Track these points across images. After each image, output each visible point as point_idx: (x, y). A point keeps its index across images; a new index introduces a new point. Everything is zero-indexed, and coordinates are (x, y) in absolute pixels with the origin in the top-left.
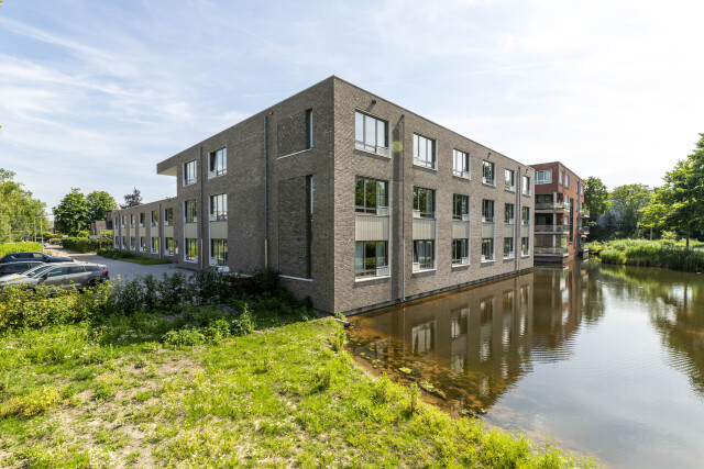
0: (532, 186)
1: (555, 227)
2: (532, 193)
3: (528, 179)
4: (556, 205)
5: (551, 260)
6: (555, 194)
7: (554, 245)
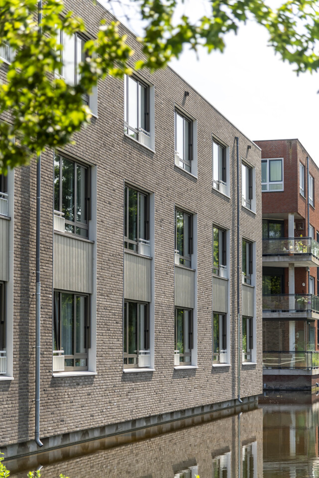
0: (257, 191)
1: (292, 300)
2: (257, 206)
3: (250, 170)
4: (294, 247)
5: (286, 385)
6: (291, 218)
7: (292, 347)
